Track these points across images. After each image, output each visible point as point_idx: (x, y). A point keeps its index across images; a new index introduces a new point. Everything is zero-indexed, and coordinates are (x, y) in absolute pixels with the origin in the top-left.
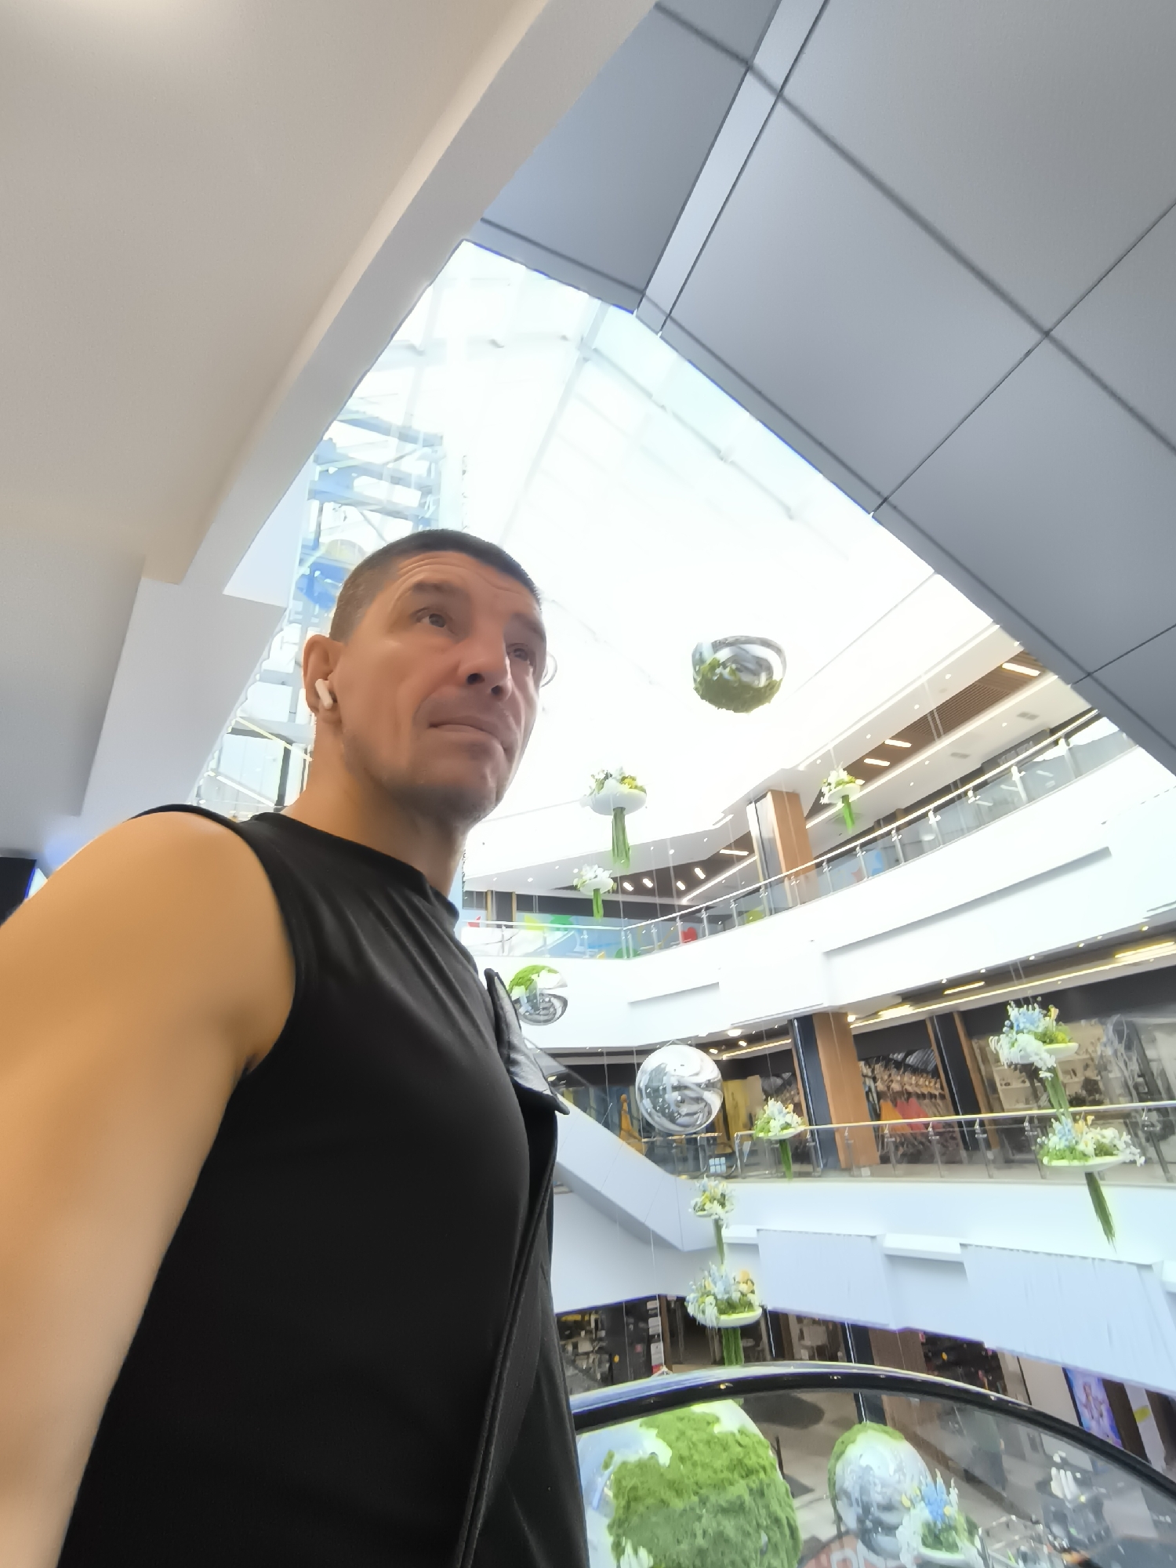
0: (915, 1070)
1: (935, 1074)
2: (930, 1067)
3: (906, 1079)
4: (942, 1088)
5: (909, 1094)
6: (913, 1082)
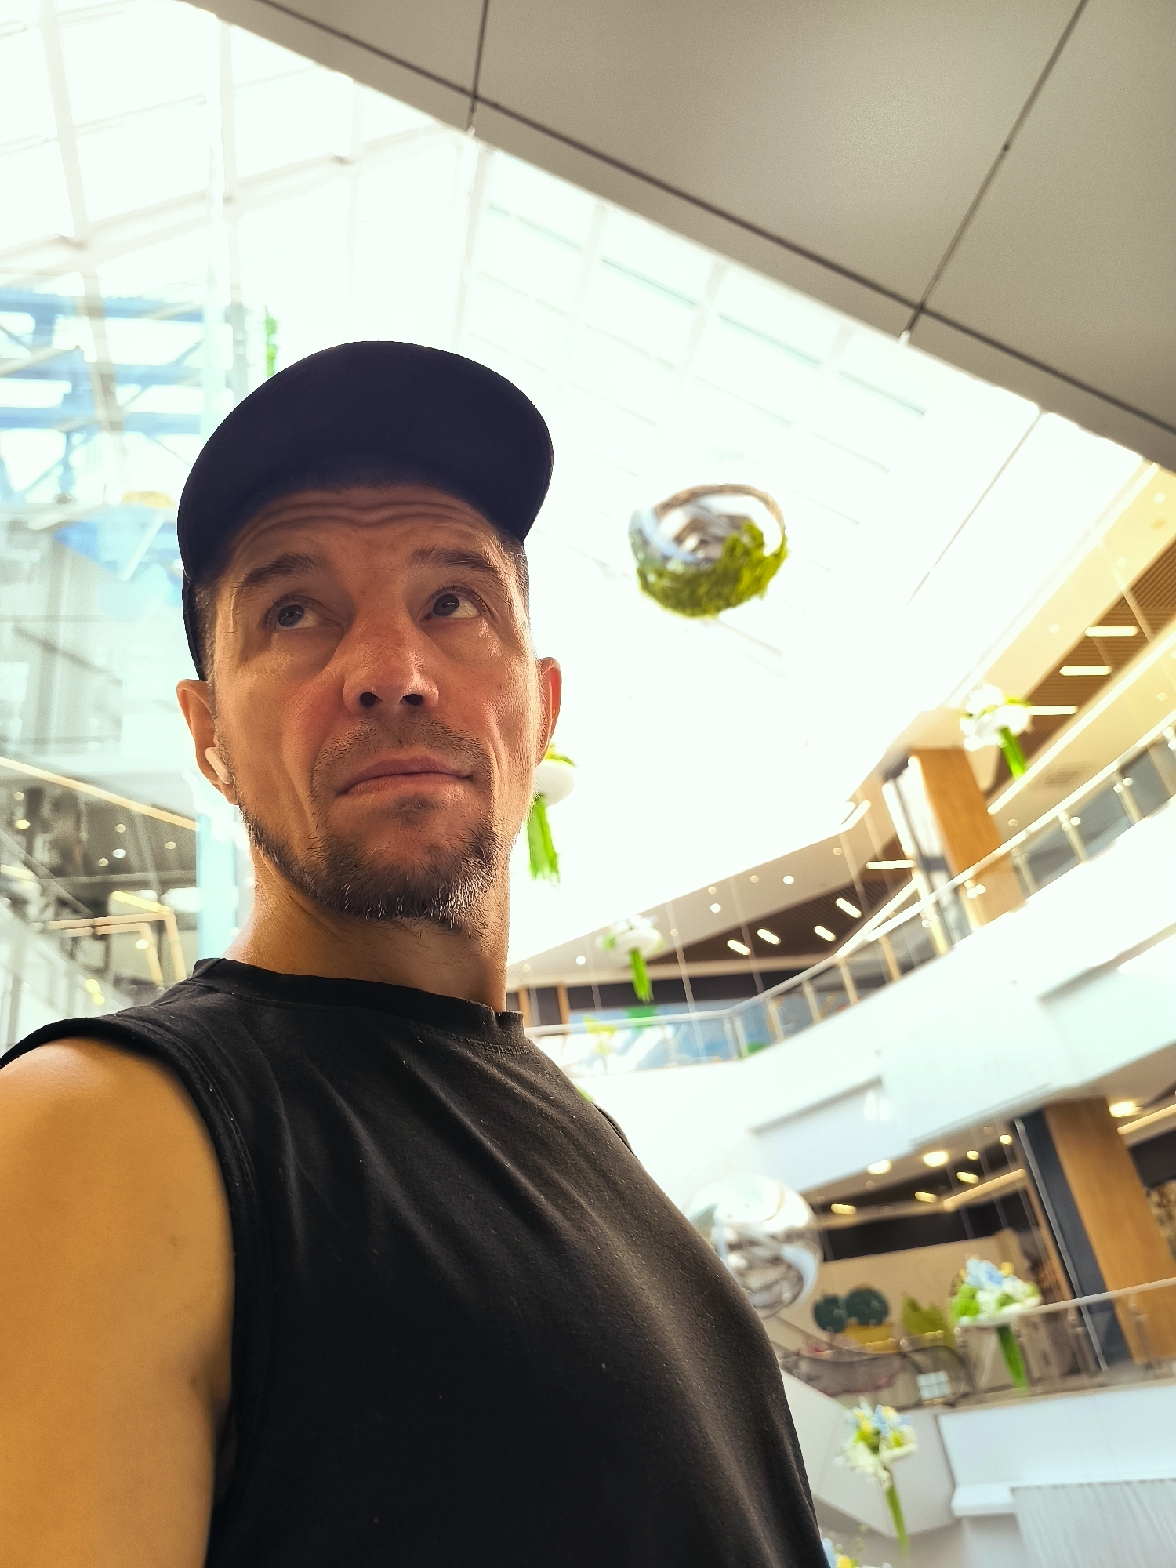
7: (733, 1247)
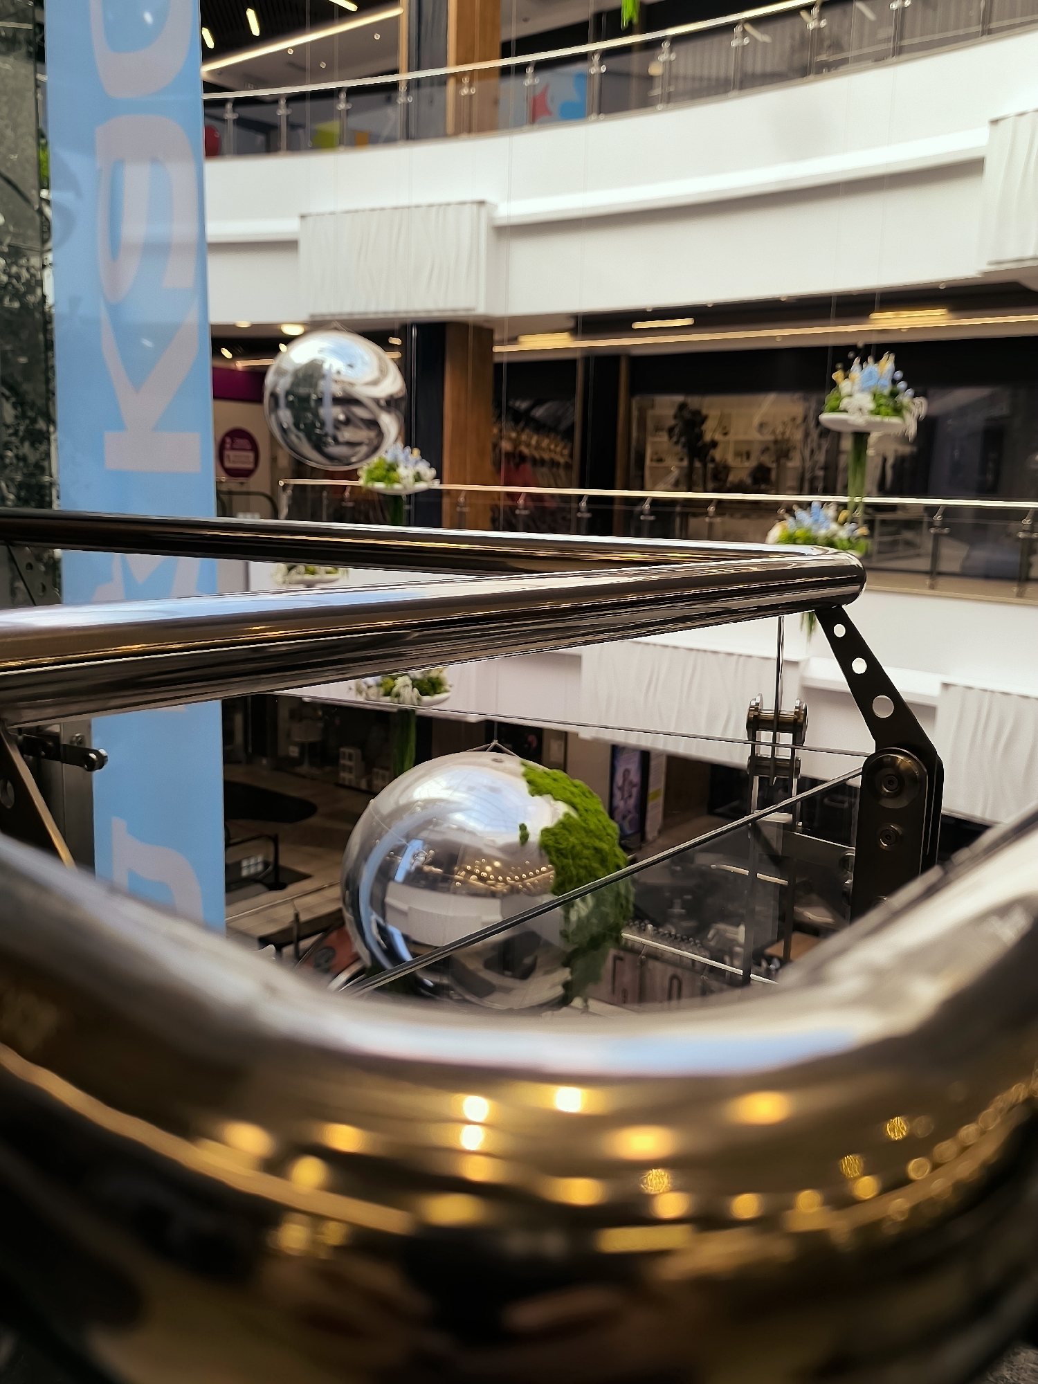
0: (540, 427)
1: (568, 435)
2: (564, 425)
3: (524, 437)
4: (571, 455)
5: (522, 458)
6: (534, 442)
7: (337, 401)
